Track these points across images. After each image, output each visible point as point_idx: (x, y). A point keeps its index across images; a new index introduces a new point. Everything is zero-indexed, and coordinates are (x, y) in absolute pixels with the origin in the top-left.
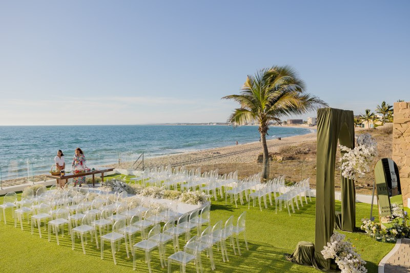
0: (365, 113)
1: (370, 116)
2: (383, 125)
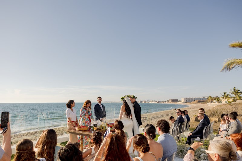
0: (223, 94)
1: (226, 96)
2: (235, 101)
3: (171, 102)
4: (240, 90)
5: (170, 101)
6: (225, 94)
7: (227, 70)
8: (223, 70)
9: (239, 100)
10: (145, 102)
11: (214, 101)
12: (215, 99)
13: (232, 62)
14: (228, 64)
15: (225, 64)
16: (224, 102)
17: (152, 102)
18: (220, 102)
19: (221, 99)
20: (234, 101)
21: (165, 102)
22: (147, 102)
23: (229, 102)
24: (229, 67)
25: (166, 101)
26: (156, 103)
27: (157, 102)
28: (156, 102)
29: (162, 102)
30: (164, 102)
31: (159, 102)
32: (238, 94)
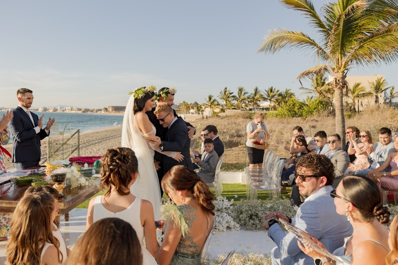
0: (208, 99)
1: (212, 102)
2: (224, 112)
3: (112, 111)
4: (232, 93)
5: (110, 110)
6: (210, 98)
7: (269, 51)
8: (262, 50)
9: (230, 110)
10: (55, 110)
11: (192, 111)
12: (193, 108)
13: (281, 35)
14: (274, 39)
15: (267, 39)
16: (207, 112)
17: (71, 110)
18: (201, 113)
19: (203, 107)
20: (223, 110)
21: (99, 112)
22: (59, 111)
23: (214, 113)
24: (273, 45)
25: (101, 110)
26: (80, 112)
27: (83, 110)
28: (80, 110)
29: (92, 111)
30: (97, 111)
31: (86, 110)
32: (230, 100)
